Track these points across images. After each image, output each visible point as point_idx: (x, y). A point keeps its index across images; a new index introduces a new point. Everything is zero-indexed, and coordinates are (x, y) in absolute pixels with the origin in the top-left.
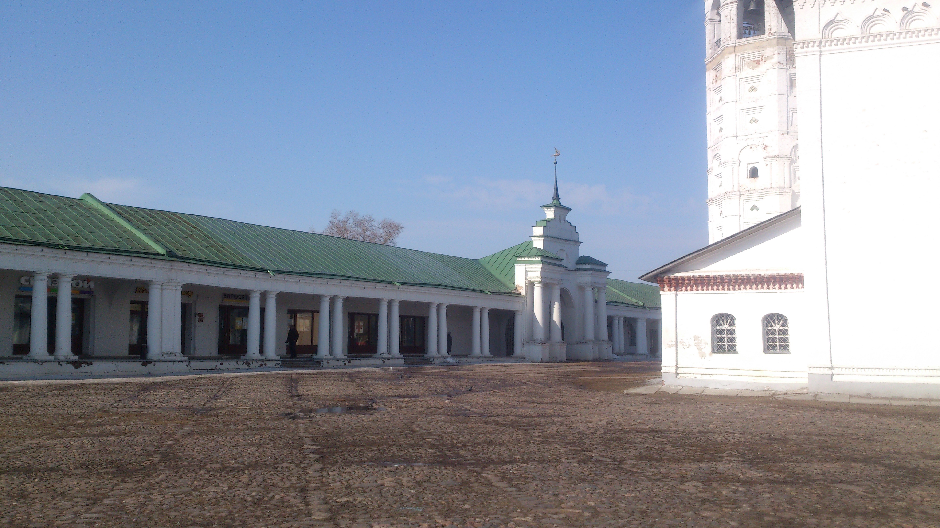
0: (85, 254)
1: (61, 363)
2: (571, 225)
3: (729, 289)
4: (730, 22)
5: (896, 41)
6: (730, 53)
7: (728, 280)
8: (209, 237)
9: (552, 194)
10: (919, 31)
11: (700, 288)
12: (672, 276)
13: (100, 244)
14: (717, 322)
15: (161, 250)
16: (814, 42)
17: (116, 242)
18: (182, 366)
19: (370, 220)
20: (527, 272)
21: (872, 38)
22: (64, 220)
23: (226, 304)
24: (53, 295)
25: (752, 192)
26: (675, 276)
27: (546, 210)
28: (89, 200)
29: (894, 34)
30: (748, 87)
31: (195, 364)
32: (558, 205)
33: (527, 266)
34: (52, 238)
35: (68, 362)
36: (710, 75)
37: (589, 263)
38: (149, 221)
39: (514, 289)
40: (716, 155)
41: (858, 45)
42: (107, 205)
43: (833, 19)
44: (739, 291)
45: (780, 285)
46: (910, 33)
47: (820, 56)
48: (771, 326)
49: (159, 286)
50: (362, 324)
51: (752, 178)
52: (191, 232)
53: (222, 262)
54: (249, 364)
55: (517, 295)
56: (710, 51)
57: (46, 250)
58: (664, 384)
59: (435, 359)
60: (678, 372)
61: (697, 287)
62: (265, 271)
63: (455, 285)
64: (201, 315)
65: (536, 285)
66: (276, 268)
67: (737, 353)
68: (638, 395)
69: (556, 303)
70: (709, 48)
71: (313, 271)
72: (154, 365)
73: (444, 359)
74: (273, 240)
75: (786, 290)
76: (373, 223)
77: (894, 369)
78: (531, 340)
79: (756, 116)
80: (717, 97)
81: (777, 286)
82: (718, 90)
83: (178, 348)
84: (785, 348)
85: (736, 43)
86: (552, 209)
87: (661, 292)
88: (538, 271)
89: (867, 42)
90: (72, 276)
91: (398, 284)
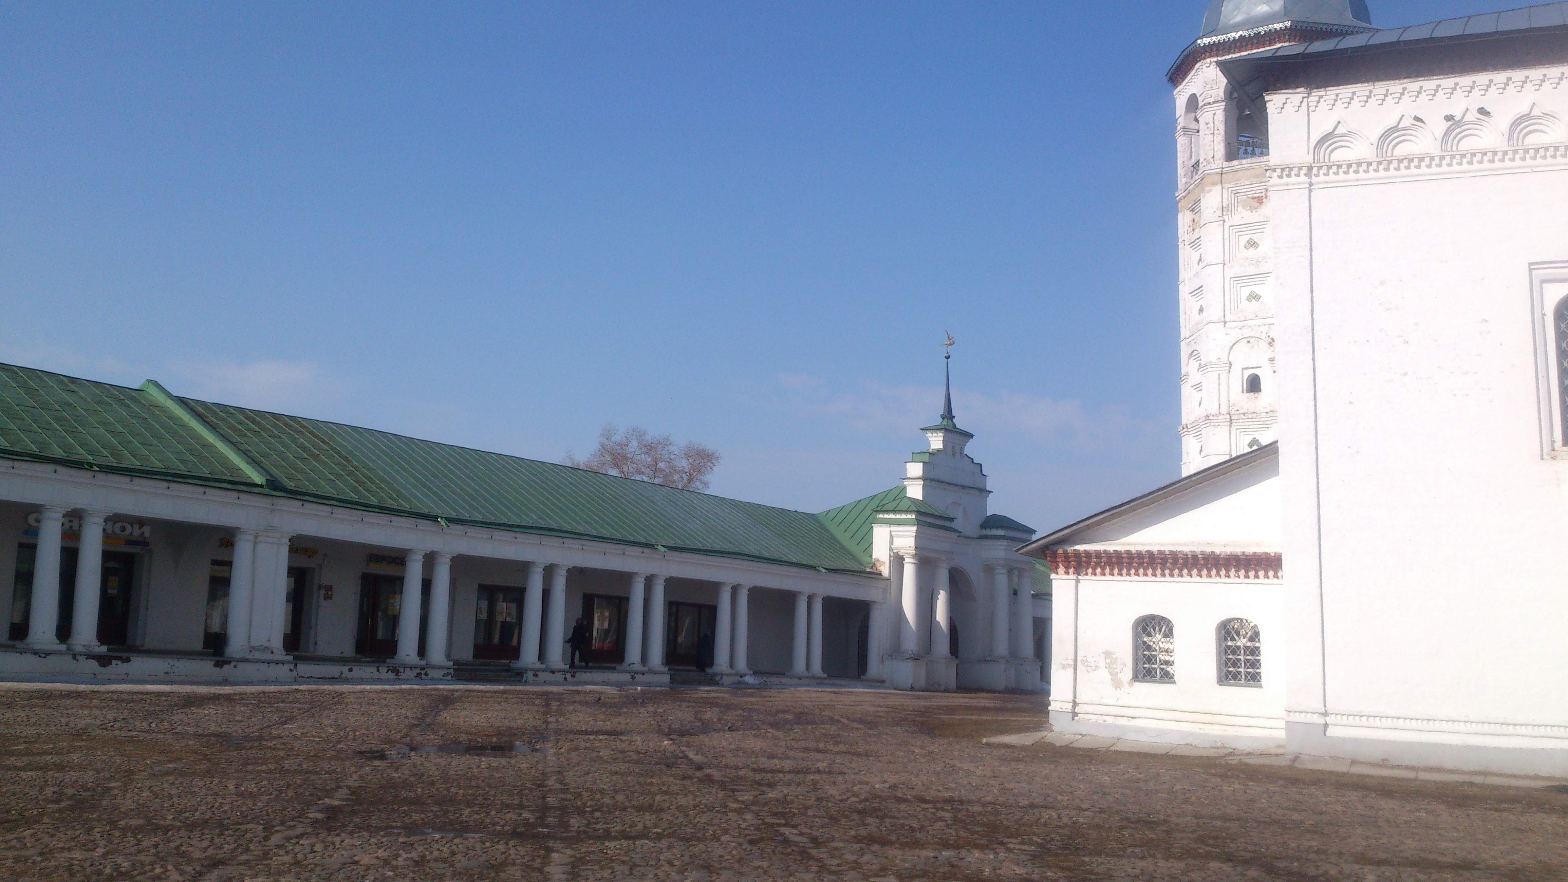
0: (127, 479)
1: (78, 657)
2: (973, 462)
3: (1163, 575)
4: (1213, 134)
5: (1434, 169)
6: (1214, 184)
7: (1161, 559)
8: (346, 459)
9: (941, 409)
10: (1473, 155)
11: (1116, 571)
12: (1070, 549)
13: (157, 464)
14: (1144, 630)
15: (258, 478)
16: (1300, 168)
17: (183, 461)
18: (283, 671)
19: (666, 442)
20: (892, 538)
21: (1395, 164)
22: (105, 424)
23: (372, 571)
24: (71, 544)
25: (1250, 416)
26: (1074, 550)
27: (930, 435)
28: (153, 391)
29: (1432, 159)
30: (1244, 240)
31: (305, 669)
32: (951, 428)
33: (894, 528)
34: (74, 452)
35: (90, 656)
36: (1184, 219)
37: (1002, 527)
38: (249, 430)
39: (872, 565)
40: (1193, 352)
41: (1372, 174)
42: (182, 401)
43: (1331, 131)
44: (1180, 579)
45: (1247, 572)
46: (1458, 157)
47: (1310, 191)
48: (1233, 639)
49: (251, 538)
50: (607, 614)
51: (1251, 392)
52: (318, 450)
53: (362, 501)
54: (397, 673)
55: (873, 576)
56: (1184, 180)
57: (60, 469)
58: (1052, 731)
59: (724, 677)
60: (1077, 710)
61: (1112, 570)
62: (433, 518)
63: (767, 555)
64: (329, 588)
65: (907, 560)
66: (453, 515)
67: (1174, 682)
68: (1006, 746)
69: (941, 592)
70: (1183, 174)
71: (517, 521)
72: (235, 666)
73: (741, 677)
74: (459, 469)
75: (1257, 581)
76: (671, 448)
77: (1429, 720)
78: (895, 652)
79: (1258, 290)
80: (1195, 256)
81: (1242, 573)
82: (1195, 244)
83: (277, 643)
84: (1254, 678)
85: (1222, 168)
86: (939, 434)
87: (1053, 576)
88: (911, 536)
89: (1387, 169)
90: (104, 515)
91: (663, 549)
